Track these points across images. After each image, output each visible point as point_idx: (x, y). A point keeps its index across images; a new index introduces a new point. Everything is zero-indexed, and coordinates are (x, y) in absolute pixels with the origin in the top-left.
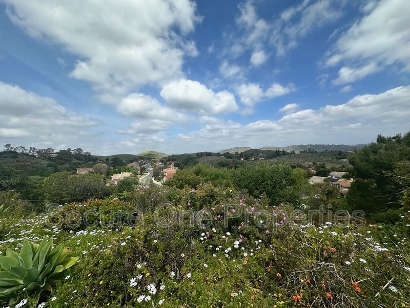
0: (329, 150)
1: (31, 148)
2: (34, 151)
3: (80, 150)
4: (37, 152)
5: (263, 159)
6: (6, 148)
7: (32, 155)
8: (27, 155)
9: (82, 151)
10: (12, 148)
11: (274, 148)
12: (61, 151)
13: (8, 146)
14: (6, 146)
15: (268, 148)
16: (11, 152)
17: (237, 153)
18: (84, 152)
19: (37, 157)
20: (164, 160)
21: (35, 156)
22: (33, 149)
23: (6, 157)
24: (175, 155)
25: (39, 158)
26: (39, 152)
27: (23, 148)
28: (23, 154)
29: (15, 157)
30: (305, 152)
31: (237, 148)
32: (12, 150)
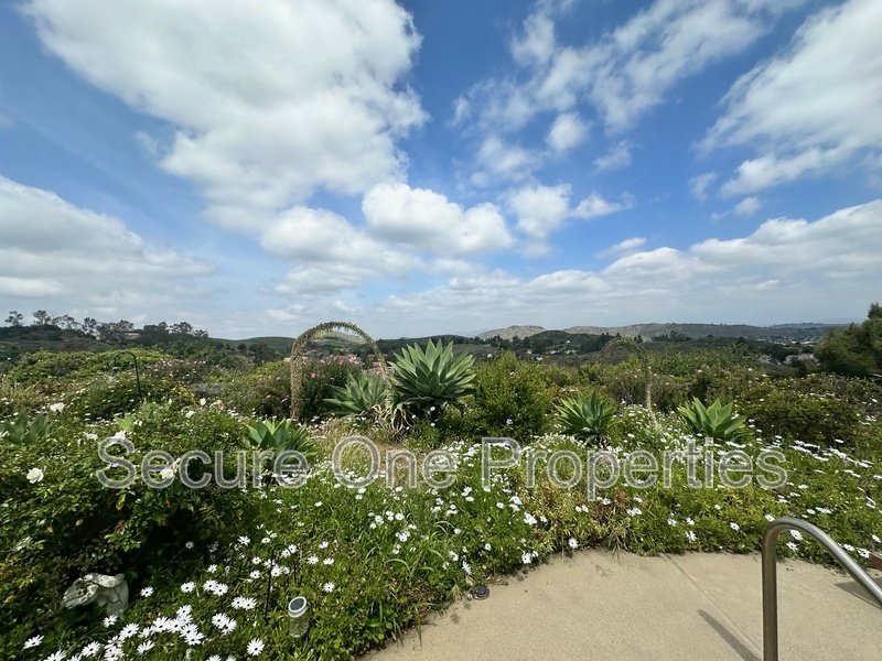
0: (716, 335)
1: (87, 320)
2: (91, 327)
3: (185, 326)
4: (99, 328)
5: (574, 351)
6: (37, 320)
7: (88, 335)
8: (79, 333)
9: (191, 328)
10: (48, 319)
11: (595, 328)
12: (146, 327)
13: (41, 314)
14: (36, 315)
15: (581, 328)
16: (47, 327)
17: (515, 338)
18: (194, 330)
19: (98, 338)
20: (363, 350)
21: (94, 338)
22: (90, 322)
23: (36, 338)
24: (386, 341)
25: (102, 341)
26: (103, 329)
27: (70, 319)
28: (70, 331)
29: (57, 339)
30: (663, 338)
31: (513, 327)
32: (49, 323)
